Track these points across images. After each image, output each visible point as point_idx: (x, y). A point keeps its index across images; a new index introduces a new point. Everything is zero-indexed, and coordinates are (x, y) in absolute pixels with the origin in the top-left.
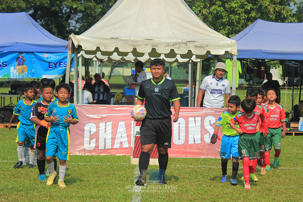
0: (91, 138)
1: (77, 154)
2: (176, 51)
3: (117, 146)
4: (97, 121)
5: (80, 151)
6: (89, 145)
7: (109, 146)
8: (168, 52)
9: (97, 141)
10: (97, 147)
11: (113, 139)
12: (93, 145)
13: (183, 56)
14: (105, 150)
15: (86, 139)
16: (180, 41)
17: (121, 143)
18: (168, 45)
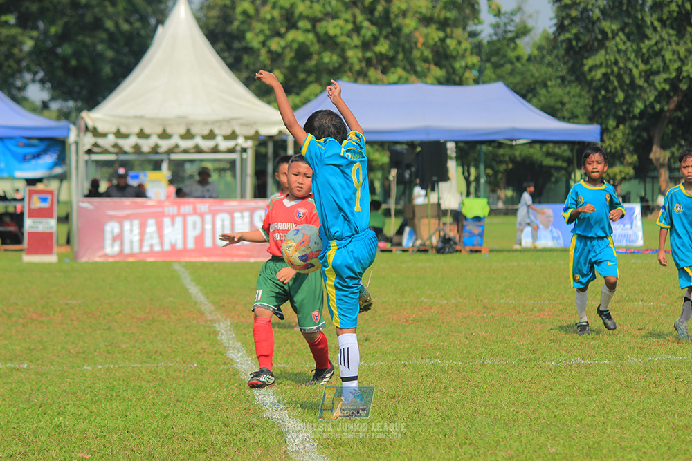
0: (114, 239)
1: (98, 259)
2: (216, 131)
3: (146, 249)
4: (120, 220)
5: (100, 257)
6: (111, 249)
7: (136, 249)
8: (206, 132)
9: (122, 244)
10: (121, 251)
11: (141, 241)
12: (117, 249)
13: (226, 138)
14: (132, 255)
15: (108, 241)
16: (220, 117)
17: (152, 246)
18: (206, 123)
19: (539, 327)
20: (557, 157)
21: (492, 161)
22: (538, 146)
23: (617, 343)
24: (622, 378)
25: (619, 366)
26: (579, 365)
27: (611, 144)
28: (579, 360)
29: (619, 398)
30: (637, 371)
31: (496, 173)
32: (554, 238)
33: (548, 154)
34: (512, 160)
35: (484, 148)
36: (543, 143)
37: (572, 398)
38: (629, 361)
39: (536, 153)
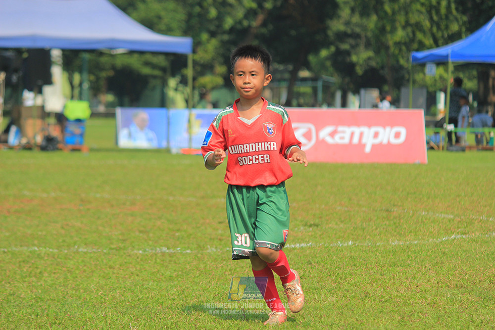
19: (130, 219)
20: (154, 66)
21: (95, 68)
22: (136, 56)
23: (199, 235)
24: (202, 266)
25: (199, 255)
26: (163, 254)
27: (203, 55)
28: (165, 249)
29: (197, 284)
30: (215, 260)
31: (98, 78)
32: (150, 140)
33: (147, 64)
34: (113, 68)
35: (87, 56)
36: (142, 53)
37: (155, 284)
38: (209, 251)
39: (135, 62)
